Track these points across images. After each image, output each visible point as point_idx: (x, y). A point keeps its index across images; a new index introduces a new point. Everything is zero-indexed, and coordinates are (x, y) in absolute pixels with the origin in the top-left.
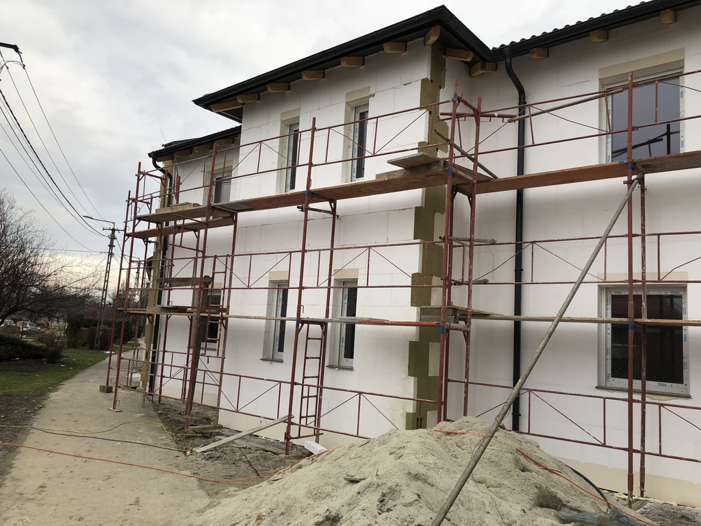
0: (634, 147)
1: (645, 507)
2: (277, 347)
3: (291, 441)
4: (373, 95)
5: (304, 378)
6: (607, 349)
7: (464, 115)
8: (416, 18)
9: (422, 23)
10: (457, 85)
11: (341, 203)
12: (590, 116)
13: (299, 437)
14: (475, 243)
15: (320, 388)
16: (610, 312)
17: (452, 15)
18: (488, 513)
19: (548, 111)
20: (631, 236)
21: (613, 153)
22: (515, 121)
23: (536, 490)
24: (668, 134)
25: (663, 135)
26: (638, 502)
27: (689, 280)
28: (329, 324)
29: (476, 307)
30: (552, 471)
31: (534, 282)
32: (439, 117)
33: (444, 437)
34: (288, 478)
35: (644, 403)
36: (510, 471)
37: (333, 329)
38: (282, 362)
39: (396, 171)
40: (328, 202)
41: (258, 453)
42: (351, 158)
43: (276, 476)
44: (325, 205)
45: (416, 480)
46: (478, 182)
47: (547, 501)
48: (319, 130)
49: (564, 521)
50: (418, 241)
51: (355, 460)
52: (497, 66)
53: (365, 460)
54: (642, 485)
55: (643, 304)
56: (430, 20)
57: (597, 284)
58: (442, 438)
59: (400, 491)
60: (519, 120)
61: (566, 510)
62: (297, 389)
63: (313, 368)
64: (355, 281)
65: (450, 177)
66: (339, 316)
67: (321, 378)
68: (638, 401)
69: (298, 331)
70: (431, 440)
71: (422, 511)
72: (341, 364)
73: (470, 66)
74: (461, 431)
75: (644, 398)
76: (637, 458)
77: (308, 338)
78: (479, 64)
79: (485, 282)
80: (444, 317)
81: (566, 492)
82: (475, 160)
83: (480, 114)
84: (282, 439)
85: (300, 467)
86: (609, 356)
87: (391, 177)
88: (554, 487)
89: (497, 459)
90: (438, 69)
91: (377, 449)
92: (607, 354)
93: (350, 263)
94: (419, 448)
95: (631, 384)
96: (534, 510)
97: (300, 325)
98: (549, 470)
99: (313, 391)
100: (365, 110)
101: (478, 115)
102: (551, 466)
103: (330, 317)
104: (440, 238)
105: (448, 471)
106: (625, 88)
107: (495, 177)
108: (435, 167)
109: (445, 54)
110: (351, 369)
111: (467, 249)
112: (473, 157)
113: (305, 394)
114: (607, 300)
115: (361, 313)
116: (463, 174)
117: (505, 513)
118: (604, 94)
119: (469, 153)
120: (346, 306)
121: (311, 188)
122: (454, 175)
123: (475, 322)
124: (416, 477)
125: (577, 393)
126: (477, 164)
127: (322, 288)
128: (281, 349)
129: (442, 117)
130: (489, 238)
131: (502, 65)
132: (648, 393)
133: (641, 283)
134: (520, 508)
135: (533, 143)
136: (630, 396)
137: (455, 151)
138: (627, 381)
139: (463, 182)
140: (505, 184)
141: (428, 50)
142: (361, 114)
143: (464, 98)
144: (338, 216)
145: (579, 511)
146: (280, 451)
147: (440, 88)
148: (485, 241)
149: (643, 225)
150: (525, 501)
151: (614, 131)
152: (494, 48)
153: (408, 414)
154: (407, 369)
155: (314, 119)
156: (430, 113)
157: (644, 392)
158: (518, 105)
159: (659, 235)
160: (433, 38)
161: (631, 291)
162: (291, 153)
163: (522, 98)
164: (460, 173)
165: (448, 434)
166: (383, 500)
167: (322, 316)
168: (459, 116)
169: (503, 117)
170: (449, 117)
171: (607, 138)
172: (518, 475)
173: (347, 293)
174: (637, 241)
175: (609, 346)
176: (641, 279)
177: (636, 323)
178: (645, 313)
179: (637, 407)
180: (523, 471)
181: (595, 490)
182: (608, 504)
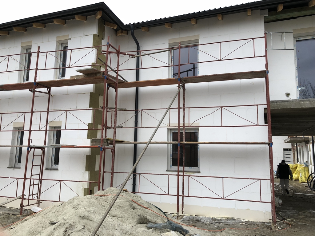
0: (181, 73)
1: (183, 218)
2: (17, 161)
3: (23, 208)
4: (70, 39)
5: (32, 175)
6: (170, 155)
7: (113, 53)
8: (91, 6)
9: (93, 8)
10: (109, 39)
11: (53, 89)
12: (165, 58)
13: (28, 205)
14: (117, 110)
15: (41, 180)
16: (172, 139)
17: (107, 7)
18: (116, 229)
19: (148, 54)
20: (179, 108)
21: (174, 74)
22: (135, 57)
23: (138, 217)
24: (194, 68)
25: (192, 69)
26: (181, 216)
27: (200, 126)
28: (46, 149)
29: (118, 138)
30: (146, 208)
31: (142, 127)
32: (101, 52)
33: (99, 198)
34: (19, 226)
35: (183, 176)
36: (128, 210)
37: (48, 151)
38: (20, 168)
39: (80, 75)
40: (46, 88)
41: (4, 216)
42: (59, 67)
43: (12, 226)
44: (45, 90)
45: (84, 219)
46: (118, 83)
47: (143, 221)
48: (42, 53)
49: (149, 228)
50: (91, 108)
51: (55, 213)
52: (128, 32)
53: (60, 213)
54: (183, 209)
55: (184, 135)
56: (97, 8)
57: (167, 128)
58: (98, 198)
59: (75, 225)
60: (137, 57)
61: (150, 223)
62: (28, 182)
63: (37, 170)
64: (60, 127)
65: (105, 80)
66: (51, 144)
67: (41, 175)
68: (181, 175)
69: (28, 152)
70: (93, 200)
71: (85, 233)
72: (52, 168)
73: (116, 31)
74: (107, 194)
75: (183, 174)
76: (180, 198)
77: (34, 156)
78: (120, 31)
79: (122, 127)
80: (102, 144)
81: (151, 216)
82: (117, 73)
83: (119, 53)
84: (19, 208)
85: (26, 220)
86: (172, 157)
87: (78, 78)
88: (146, 214)
89: (122, 205)
90: (101, 30)
91: (67, 206)
92: (170, 157)
93: (57, 118)
94: (86, 204)
95: (178, 168)
96: (137, 225)
97: (30, 149)
98: (144, 207)
99: (37, 182)
100: (66, 46)
101: (118, 53)
102: (146, 205)
103: (47, 145)
104: (101, 107)
105: (100, 213)
106: (178, 48)
107: (126, 81)
108: (99, 75)
109: (105, 24)
110: (57, 170)
111: (114, 113)
112: (116, 71)
113: (32, 183)
114: (171, 134)
115: (62, 142)
116: (112, 79)
117: (124, 229)
118: (170, 50)
119: (114, 70)
120: (55, 139)
121: (37, 81)
122: (107, 79)
123: (117, 145)
124: (84, 218)
125: (158, 174)
126: (118, 75)
127: (42, 130)
128: (19, 162)
129: (103, 52)
130: (124, 108)
131: (130, 32)
132: (185, 172)
133: (183, 127)
134: (131, 225)
135: (142, 67)
136: (178, 173)
137: (108, 68)
138: (177, 167)
139: (112, 82)
140: (131, 85)
141: (97, 21)
142: (64, 47)
143: (112, 45)
144: (51, 95)
145: (156, 223)
146: (18, 213)
147: (102, 39)
148: (122, 109)
149: (184, 104)
150: (133, 222)
151: (174, 65)
152: (126, 24)
153: (85, 189)
154: (85, 168)
155: (39, 47)
156: (97, 50)
157: (184, 171)
158: (136, 51)
159: (189, 108)
160: (99, 16)
161: (179, 131)
162: (27, 63)
163: (138, 48)
164: (110, 78)
165: (101, 196)
166: (66, 231)
167: (42, 144)
168: (110, 53)
169: (130, 55)
170: (106, 53)
171: (172, 68)
172: (131, 211)
173: (56, 133)
174: (181, 110)
175: (172, 153)
176: (183, 126)
177: (181, 143)
178: (184, 140)
179: (181, 178)
180: (134, 209)
181: (163, 214)
182: (168, 219)
